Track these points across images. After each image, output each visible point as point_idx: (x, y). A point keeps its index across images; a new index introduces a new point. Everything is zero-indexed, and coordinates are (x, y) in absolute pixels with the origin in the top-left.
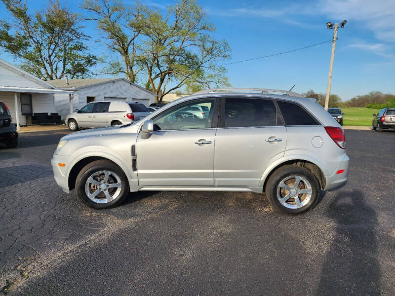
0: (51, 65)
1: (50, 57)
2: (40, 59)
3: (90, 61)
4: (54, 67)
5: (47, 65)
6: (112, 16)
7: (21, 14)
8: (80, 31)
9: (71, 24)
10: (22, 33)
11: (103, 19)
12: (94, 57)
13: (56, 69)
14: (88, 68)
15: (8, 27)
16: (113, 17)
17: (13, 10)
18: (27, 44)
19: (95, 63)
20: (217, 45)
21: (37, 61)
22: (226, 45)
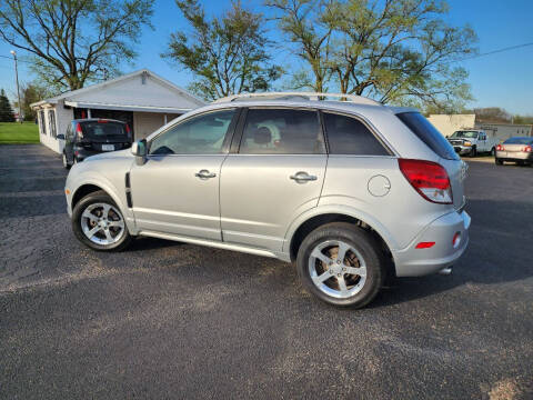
0: (227, 81)
1: (226, 71)
2: (215, 75)
3: (273, 74)
4: (231, 83)
5: (223, 82)
6: (299, 11)
7: (199, 22)
8: (264, 36)
9: (255, 27)
10: (199, 45)
11: (289, 16)
12: (279, 69)
13: (233, 86)
14: (271, 83)
15: (185, 41)
16: (300, 13)
17: (191, 19)
18: (205, 59)
19: (279, 76)
20: (455, 34)
21: (212, 78)
22: (470, 33)
